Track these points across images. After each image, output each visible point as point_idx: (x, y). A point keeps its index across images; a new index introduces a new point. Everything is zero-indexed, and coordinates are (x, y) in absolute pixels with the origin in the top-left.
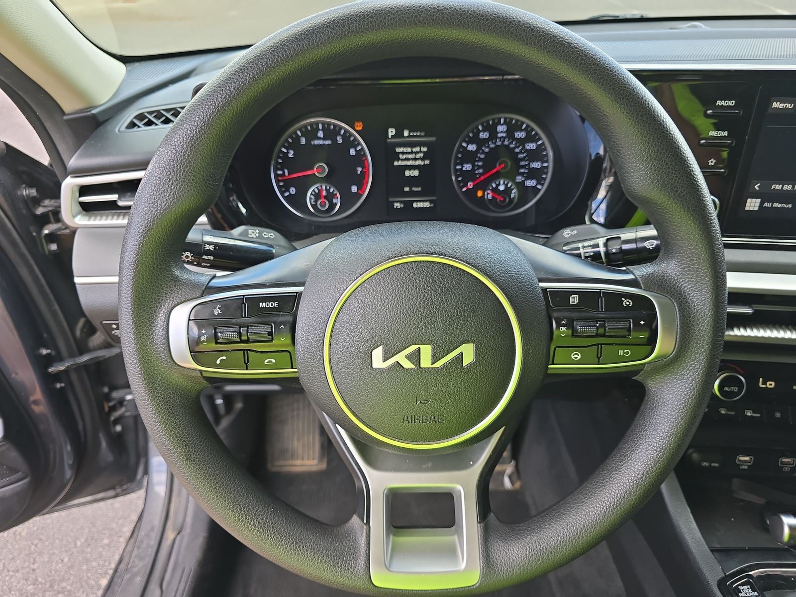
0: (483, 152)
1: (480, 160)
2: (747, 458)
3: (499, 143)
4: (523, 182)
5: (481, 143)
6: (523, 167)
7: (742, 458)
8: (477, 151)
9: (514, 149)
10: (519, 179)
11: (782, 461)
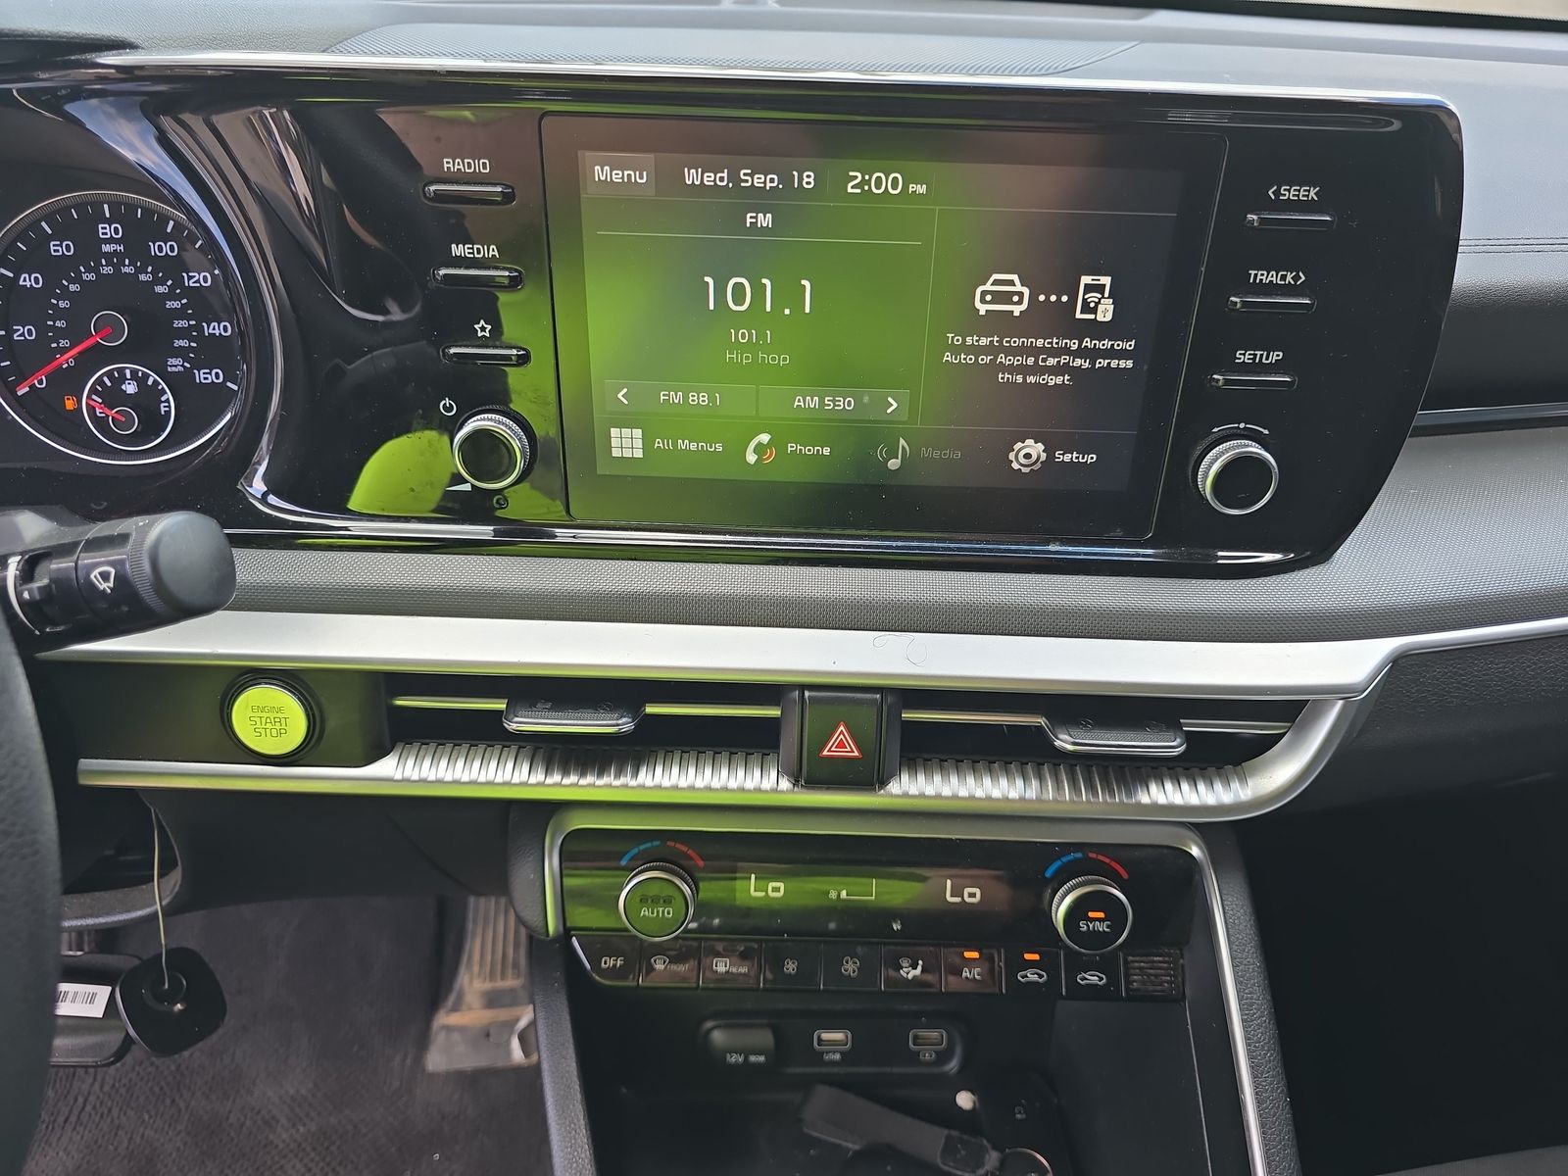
0: (66, 294)
1: (60, 314)
2: (838, 1036)
3: (107, 270)
4: (188, 374)
5: (56, 269)
6: (182, 333)
7: (826, 1036)
8: (48, 290)
9: (151, 285)
10: (175, 364)
11: (916, 1037)
